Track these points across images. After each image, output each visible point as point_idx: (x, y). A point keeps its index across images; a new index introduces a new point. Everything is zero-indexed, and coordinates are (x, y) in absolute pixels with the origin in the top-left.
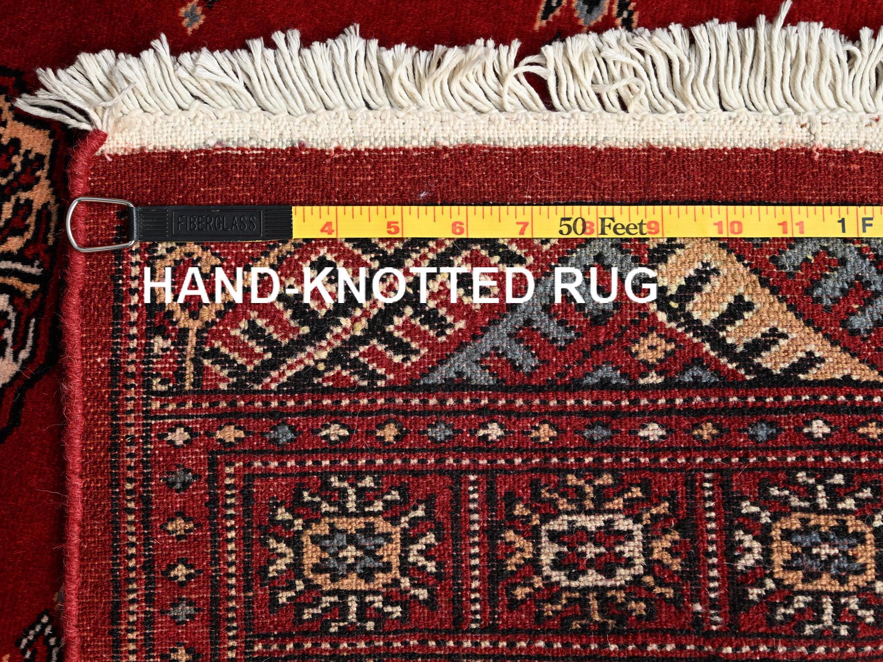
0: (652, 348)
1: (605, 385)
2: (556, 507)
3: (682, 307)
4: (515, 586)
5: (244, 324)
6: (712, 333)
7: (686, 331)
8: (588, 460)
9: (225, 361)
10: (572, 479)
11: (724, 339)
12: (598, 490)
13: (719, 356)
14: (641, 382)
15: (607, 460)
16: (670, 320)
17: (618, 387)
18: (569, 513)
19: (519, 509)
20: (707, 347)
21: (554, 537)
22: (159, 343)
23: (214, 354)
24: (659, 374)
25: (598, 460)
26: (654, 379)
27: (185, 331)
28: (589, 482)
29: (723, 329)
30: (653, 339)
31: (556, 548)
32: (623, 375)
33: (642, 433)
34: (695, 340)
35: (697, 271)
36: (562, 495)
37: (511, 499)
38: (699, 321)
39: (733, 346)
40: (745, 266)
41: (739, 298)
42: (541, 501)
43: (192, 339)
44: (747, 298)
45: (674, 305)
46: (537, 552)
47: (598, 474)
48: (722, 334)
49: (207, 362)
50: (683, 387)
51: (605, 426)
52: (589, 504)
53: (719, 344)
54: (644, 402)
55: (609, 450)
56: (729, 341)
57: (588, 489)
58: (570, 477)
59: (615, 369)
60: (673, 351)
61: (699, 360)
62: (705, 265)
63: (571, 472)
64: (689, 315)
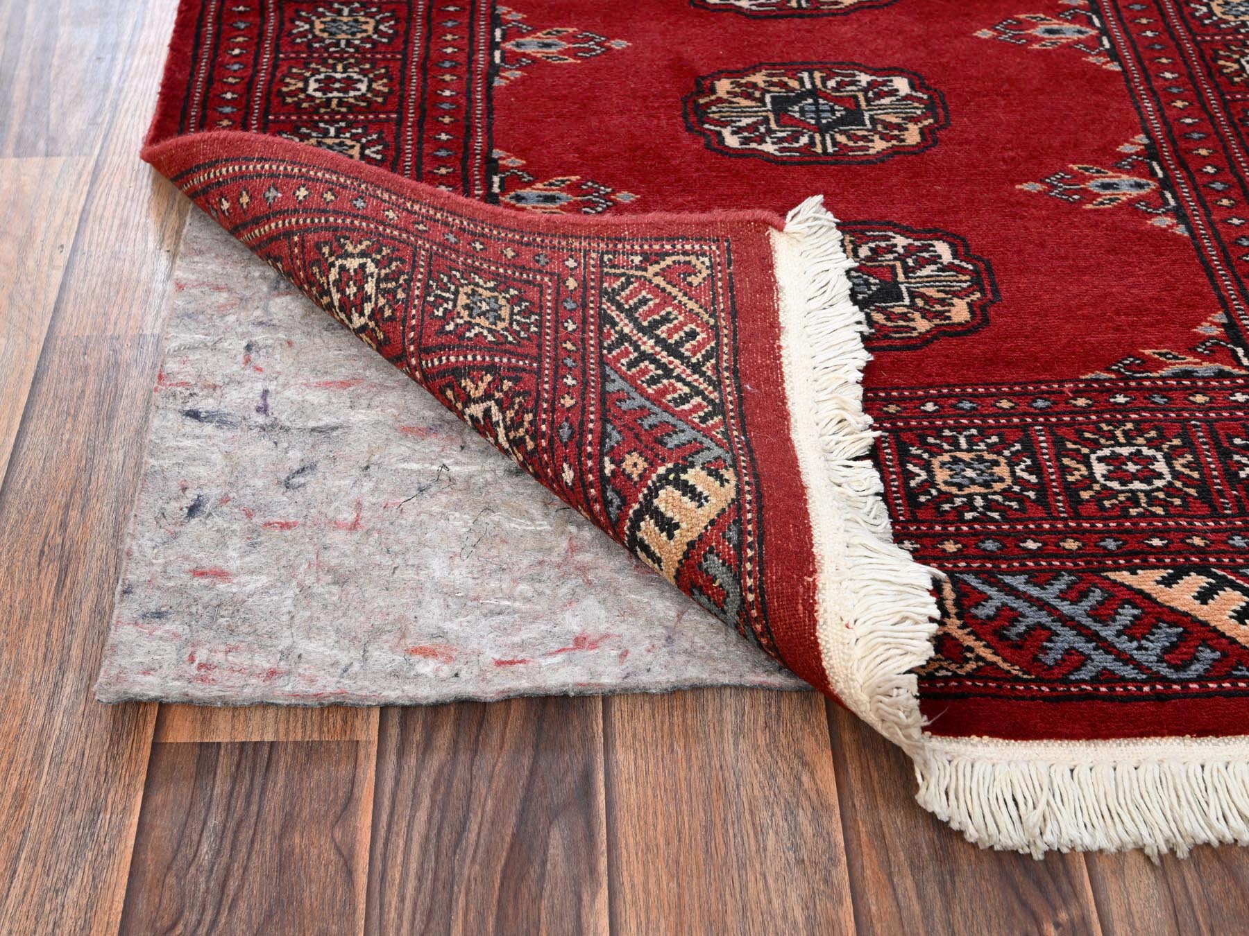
0: (635, 465)
1: (604, 435)
2: (508, 409)
3: (669, 483)
4: (452, 389)
5: (649, 296)
6: (648, 509)
7: (649, 488)
8: (544, 427)
9: (623, 288)
10: (528, 417)
11: (643, 520)
12: (522, 440)
13: (630, 520)
14: (607, 459)
15: (544, 443)
16: (658, 476)
17: (602, 444)
18: (504, 420)
19: (507, 384)
20: (636, 506)
21: (487, 412)
22: (637, 259)
23: (629, 283)
24: (613, 472)
25: (543, 435)
26: (609, 467)
27: (646, 270)
28: (527, 432)
29: (651, 518)
30: (642, 464)
31: (480, 416)
32: (612, 447)
33: (565, 466)
34: (641, 496)
35: (701, 493)
36: (517, 413)
37: (516, 380)
38: (657, 496)
39: (639, 528)
40: (706, 528)
41: (677, 526)
42: (513, 397)
43: (639, 273)
44: (677, 532)
45: (671, 477)
46: (476, 401)
47: (533, 438)
48: (647, 517)
49: (623, 279)
50: (603, 492)
51: (571, 437)
52: (512, 435)
53: (639, 516)
54: (590, 463)
55: (551, 442)
56: (642, 524)
57: (522, 431)
58: (531, 415)
59: (618, 442)
60: (632, 479)
61: (625, 503)
62: (706, 499)
63: (535, 416)
64: (662, 487)
